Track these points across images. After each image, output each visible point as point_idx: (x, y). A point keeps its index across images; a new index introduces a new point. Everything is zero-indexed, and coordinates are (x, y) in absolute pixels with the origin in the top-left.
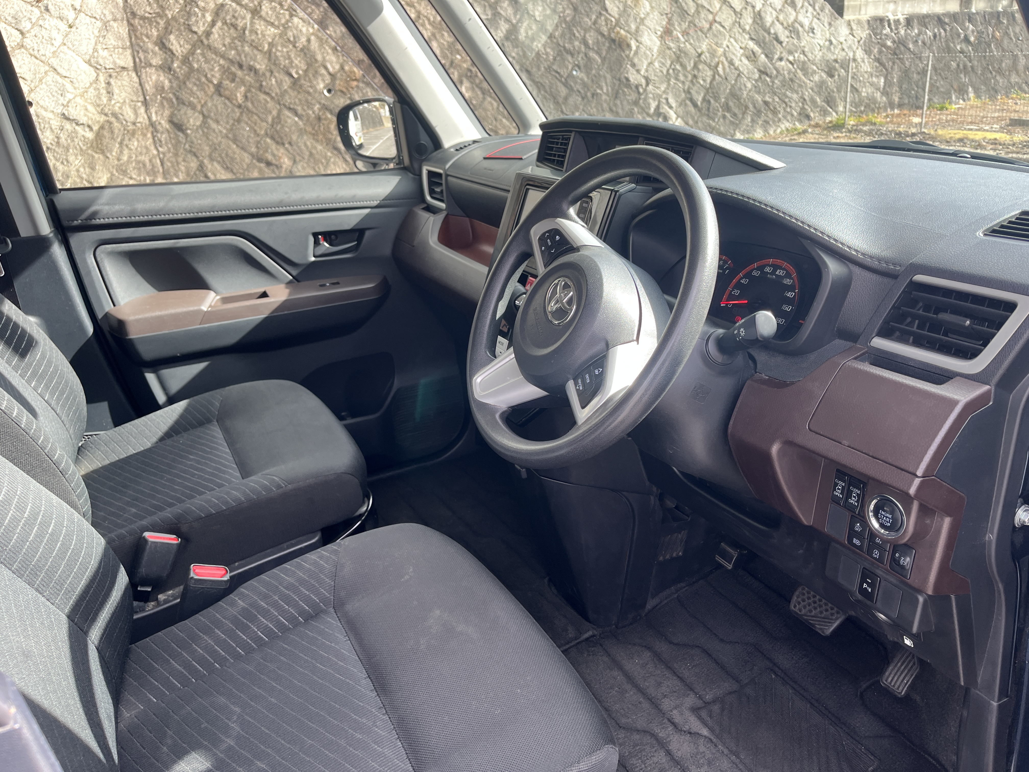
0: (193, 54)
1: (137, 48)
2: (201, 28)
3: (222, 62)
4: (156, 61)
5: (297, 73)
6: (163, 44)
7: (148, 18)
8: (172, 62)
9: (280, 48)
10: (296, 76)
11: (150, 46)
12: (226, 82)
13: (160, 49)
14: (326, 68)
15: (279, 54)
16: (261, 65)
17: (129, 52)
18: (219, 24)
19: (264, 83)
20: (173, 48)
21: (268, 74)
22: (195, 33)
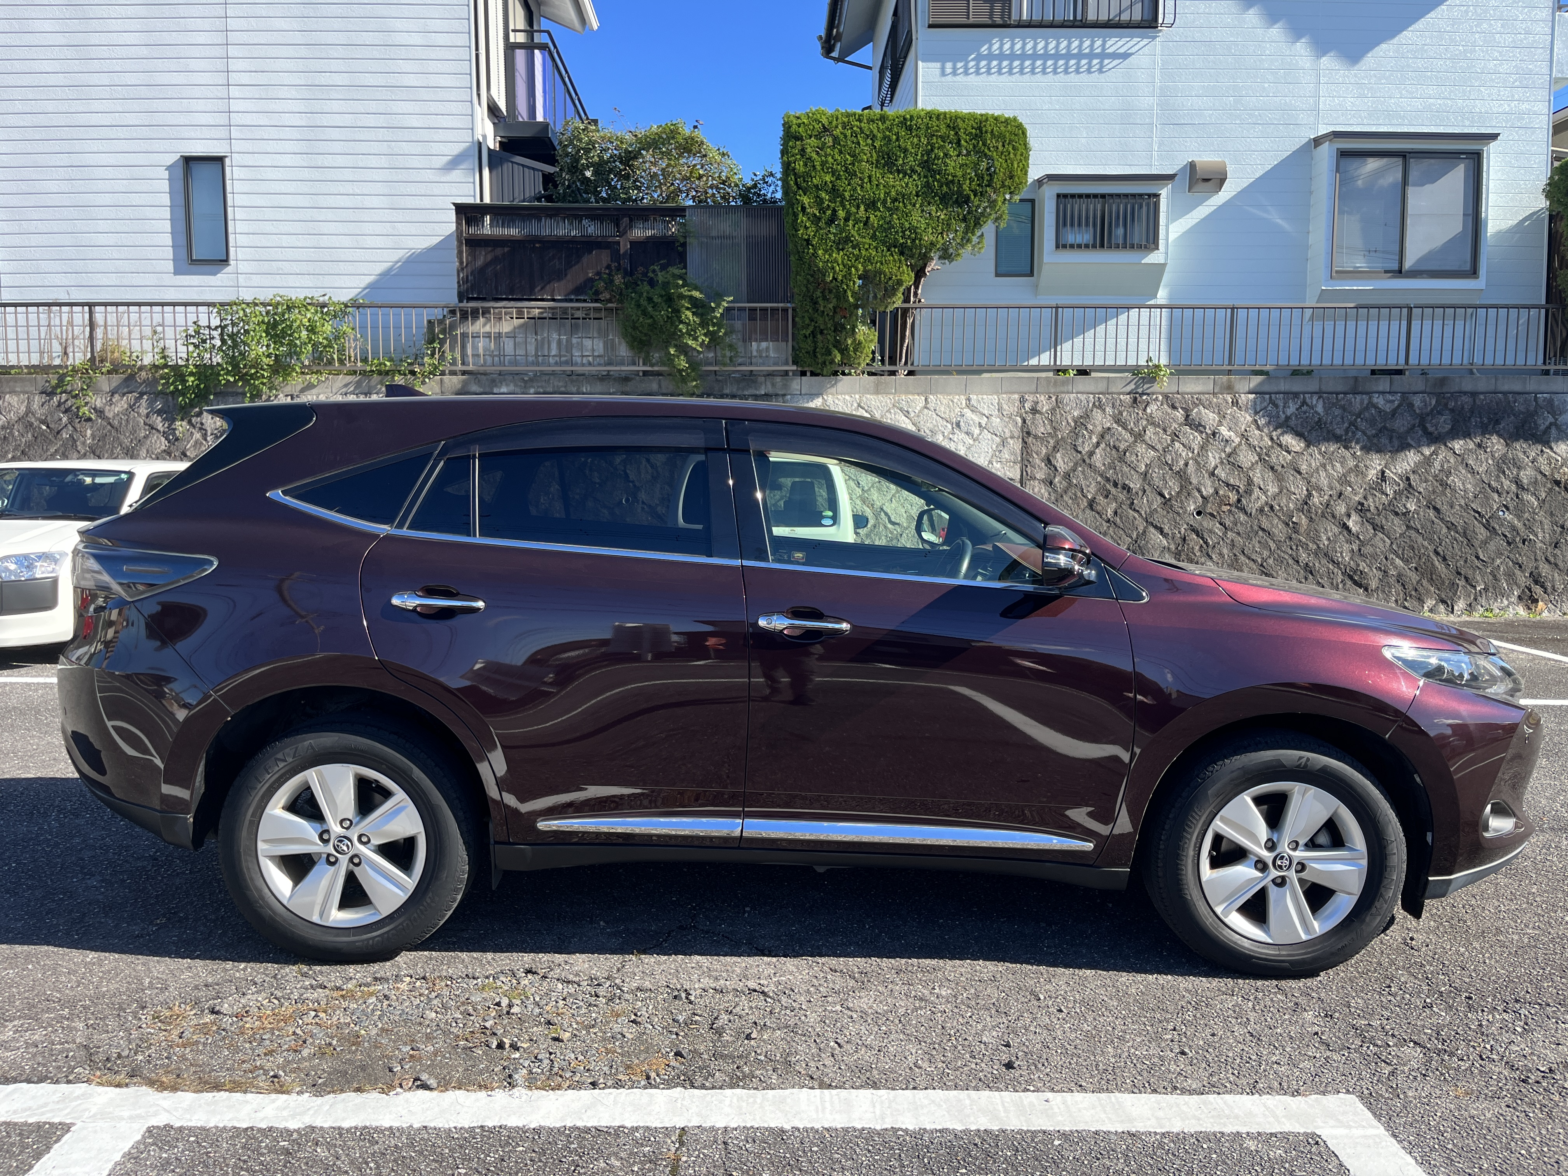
0: (1074, 471)
1: (1026, 463)
2: (1086, 449)
3: (1099, 479)
4: (1040, 475)
5: (1170, 494)
6: (1049, 461)
7: (1040, 437)
8: (1054, 477)
9: (1157, 470)
10: (1167, 497)
11: (1038, 461)
12: (1100, 499)
13: (1046, 465)
14: (1199, 491)
15: (1154, 475)
16: (1135, 485)
17: (1019, 465)
18: (1103, 445)
19: (1135, 501)
20: (1058, 465)
21: (1140, 493)
22: (1080, 452)
